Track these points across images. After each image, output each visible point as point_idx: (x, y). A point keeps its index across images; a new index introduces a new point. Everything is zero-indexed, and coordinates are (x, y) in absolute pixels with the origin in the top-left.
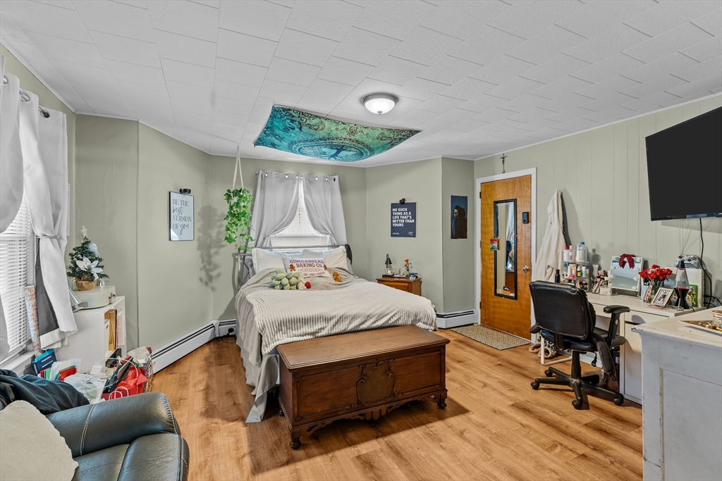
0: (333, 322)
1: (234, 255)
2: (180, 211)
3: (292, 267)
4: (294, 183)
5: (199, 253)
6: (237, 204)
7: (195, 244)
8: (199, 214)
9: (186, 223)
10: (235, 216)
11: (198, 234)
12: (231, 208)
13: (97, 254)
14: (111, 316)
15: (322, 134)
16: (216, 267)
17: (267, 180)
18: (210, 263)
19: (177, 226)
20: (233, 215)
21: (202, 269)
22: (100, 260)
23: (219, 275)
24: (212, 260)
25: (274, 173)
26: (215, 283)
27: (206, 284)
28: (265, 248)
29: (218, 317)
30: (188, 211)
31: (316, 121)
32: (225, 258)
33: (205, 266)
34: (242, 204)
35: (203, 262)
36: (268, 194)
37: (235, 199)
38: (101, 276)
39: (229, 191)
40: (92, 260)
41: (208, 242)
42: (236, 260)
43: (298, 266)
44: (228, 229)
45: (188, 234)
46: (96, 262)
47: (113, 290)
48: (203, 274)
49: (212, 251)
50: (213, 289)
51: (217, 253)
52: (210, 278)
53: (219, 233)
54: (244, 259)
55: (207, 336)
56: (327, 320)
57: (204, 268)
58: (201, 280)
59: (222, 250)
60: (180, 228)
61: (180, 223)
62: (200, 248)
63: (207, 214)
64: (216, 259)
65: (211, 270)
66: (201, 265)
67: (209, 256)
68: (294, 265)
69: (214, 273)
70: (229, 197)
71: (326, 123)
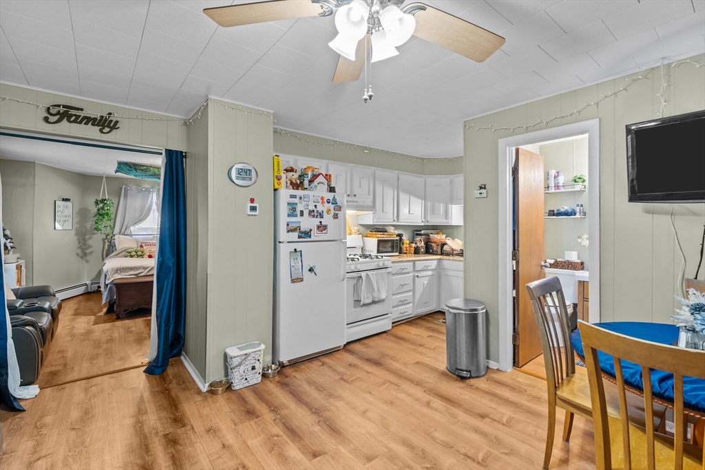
0: (148, 269)
1: (103, 240)
2: (62, 212)
3: (141, 246)
4: (149, 193)
5: (77, 237)
6: (103, 208)
7: (73, 232)
8: (77, 213)
9: (67, 219)
10: (101, 214)
11: (75, 226)
12: (98, 210)
13: (10, 236)
14: (19, 268)
15: (150, 173)
16: (90, 247)
17: (129, 192)
18: (85, 244)
19: (60, 221)
20: (100, 215)
21: (78, 248)
22: (12, 239)
23: (92, 252)
24: (87, 242)
25: (134, 187)
26: (89, 258)
27: (82, 258)
28: (126, 235)
29: (90, 279)
30: (69, 212)
31: (144, 168)
32: (96, 242)
33: (81, 246)
34: (106, 208)
35: (79, 243)
36: (129, 201)
37: (101, 205)
38: (12, 248)
39: (97, 200)
40: (7, 239)
41: (84, 231)
42: (104, 243)
43: (146, 245)
44: (96, 223)
45: (69, 226)
46: (9, 240)
47: (18, 255)
48: (79, 251)
49: (87, 237)
50: (87, 261)
51: (90, 238)
52: (85, 254)
53: (92, 225)
54: (110, 242)
55: (81, 290)
56: (145, 268)
57: (80, 247)
58: (78, 255)
59: (94, 236)
60: (62, 222)
61: (63, 219)
62: (77, 234)
63: (82, 214)
64: (90, 242)
65: (86, 249)
66: (78, 246)
67: (85, 240)
68: (143, 245)
69: (88, 251)
70: (97, 203)
71: (151, 169)
